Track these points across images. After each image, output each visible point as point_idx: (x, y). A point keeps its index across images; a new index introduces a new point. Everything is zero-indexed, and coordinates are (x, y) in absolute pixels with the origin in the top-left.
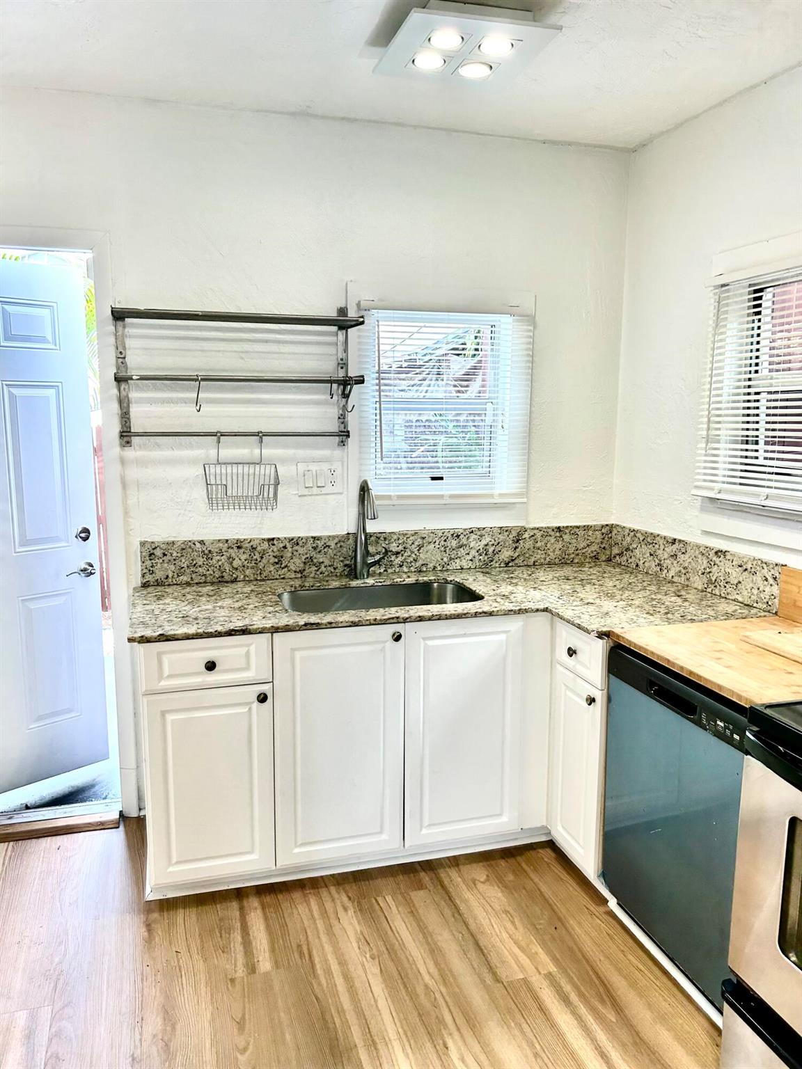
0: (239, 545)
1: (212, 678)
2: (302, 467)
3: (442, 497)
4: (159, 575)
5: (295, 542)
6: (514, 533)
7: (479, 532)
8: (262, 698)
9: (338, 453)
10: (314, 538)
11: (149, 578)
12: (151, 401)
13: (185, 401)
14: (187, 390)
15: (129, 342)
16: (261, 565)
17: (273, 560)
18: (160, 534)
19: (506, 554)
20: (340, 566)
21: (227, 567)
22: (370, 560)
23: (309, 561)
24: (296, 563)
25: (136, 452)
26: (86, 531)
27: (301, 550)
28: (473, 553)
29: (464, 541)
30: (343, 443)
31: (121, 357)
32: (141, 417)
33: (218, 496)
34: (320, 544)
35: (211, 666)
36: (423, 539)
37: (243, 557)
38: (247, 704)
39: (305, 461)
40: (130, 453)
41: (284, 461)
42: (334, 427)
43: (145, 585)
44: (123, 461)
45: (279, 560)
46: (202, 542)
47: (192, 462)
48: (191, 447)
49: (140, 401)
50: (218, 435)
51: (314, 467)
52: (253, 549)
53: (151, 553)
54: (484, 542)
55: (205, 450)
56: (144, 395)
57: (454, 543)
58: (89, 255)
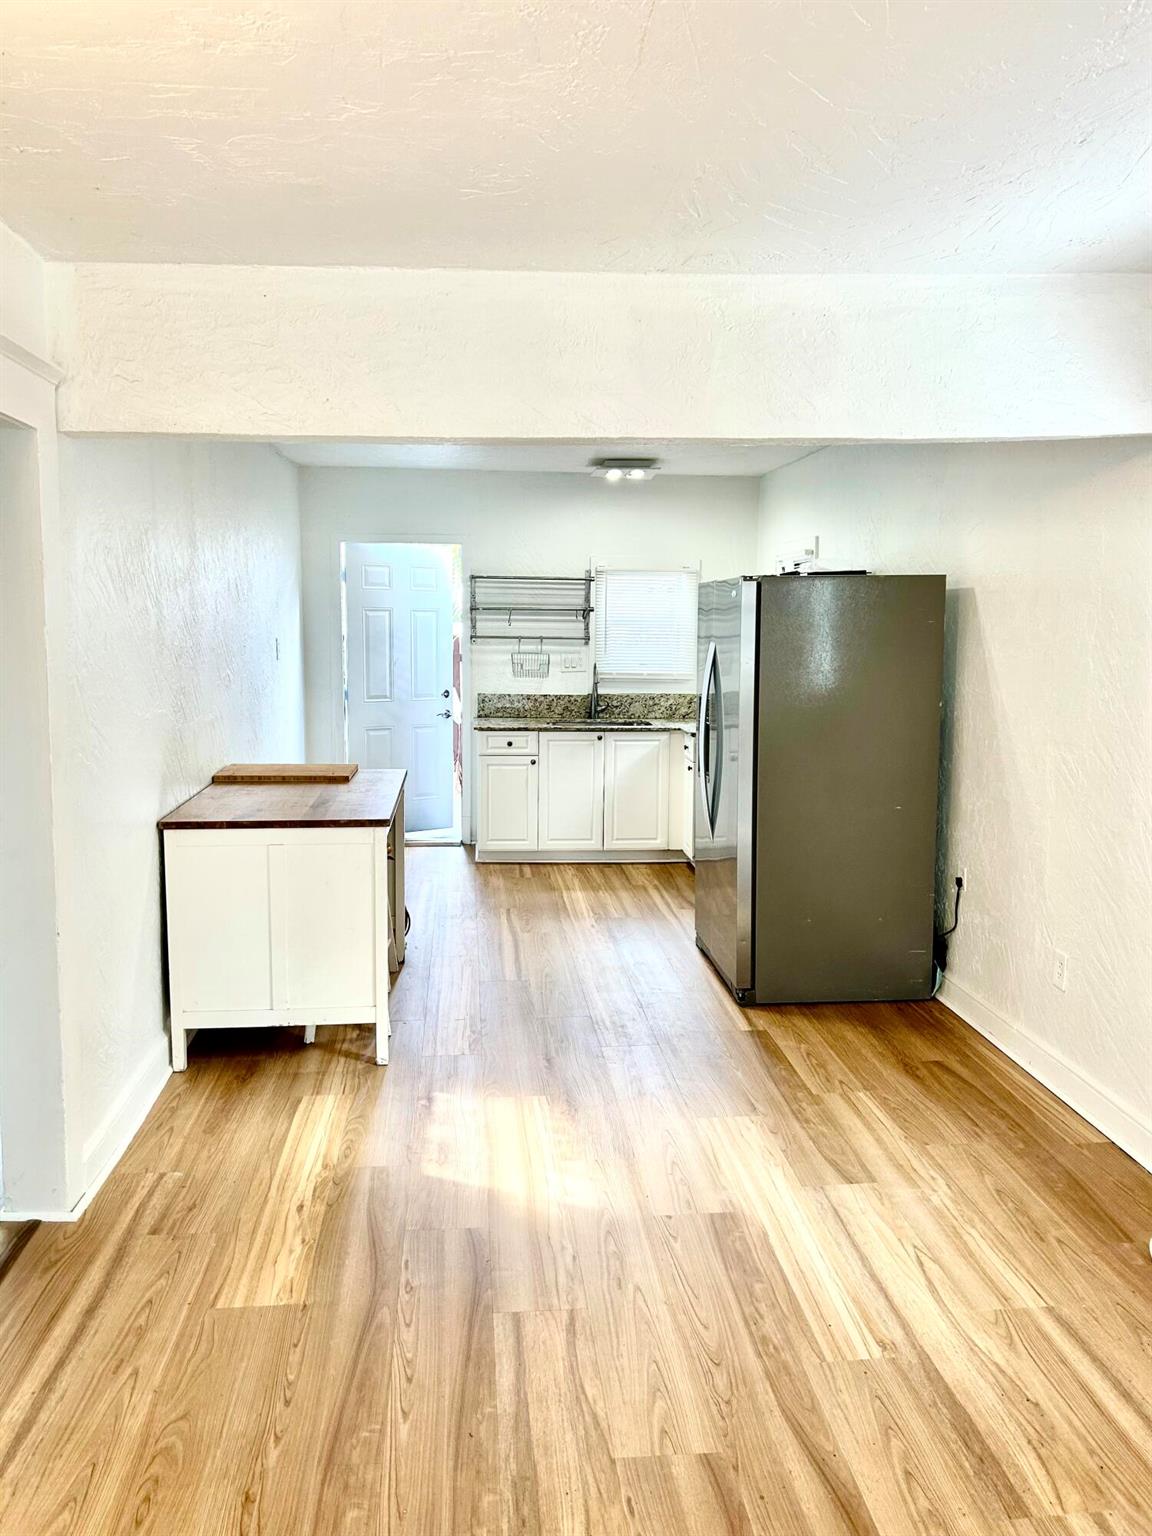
0: (528, 697)
1: (511, 751)
2: (564, 656)
3: (642, 674)
4: (487, 712)
5: (558, 697)
6: (688, 698)
7: (667, 696)
8: (533, 763)
9: (584, 648)
10: (570, 696)
11: (481, 712)
12: (486, 620)
13: (503, 620)
14: (504, 614)
15: (477, 590)
16: (539, 710)
17: (546, 707)
18: (489, 690)
19: (683, 710)
20: (583, 712)
21: (522, 710)
22: (599, 709)
23: (566, 708)
24: (559, 710)
25: (480, 645)
26: (447, 692)
27: (562, 702)
28: (663, 709)
29: (657, 701)
30: (587, 643)
31: (473, 596)
32: (480, 631)
33: (519, 670)
34: (572, 699)
35: (510, 744)
36: (632, 700)
37: (531, 704)
38: (524, 765)
39: (565, 652)
40: (474, 647)
41: (554, 652)
42: (583, 636)
43: (479, 717)
44: (471, 651)
45: (549, 707)
46: (509, 695)
47: (504, 652)
48: (506, 644)
49: (481, 620)
50: (520, 638)
51: (570, 656)
52: (536, 700)
53: (483, 700)
54: (669, 703)
55: (513, 646)
56: (484, 617)
57: (651, 703)
58: (459, 546)
